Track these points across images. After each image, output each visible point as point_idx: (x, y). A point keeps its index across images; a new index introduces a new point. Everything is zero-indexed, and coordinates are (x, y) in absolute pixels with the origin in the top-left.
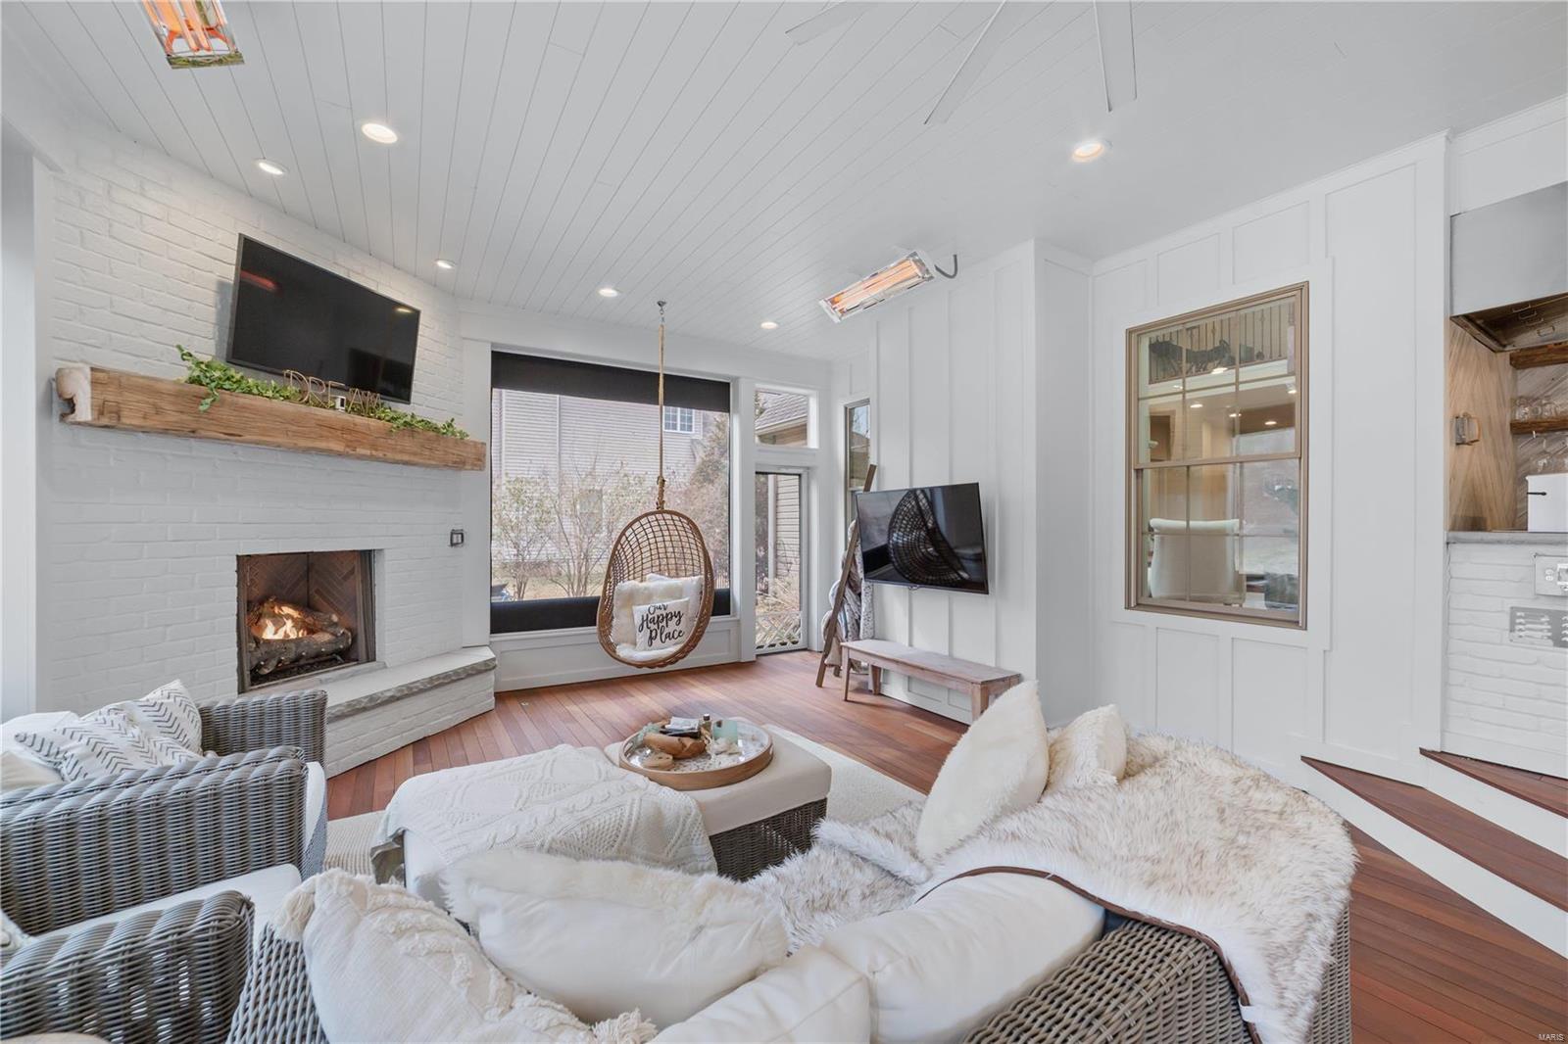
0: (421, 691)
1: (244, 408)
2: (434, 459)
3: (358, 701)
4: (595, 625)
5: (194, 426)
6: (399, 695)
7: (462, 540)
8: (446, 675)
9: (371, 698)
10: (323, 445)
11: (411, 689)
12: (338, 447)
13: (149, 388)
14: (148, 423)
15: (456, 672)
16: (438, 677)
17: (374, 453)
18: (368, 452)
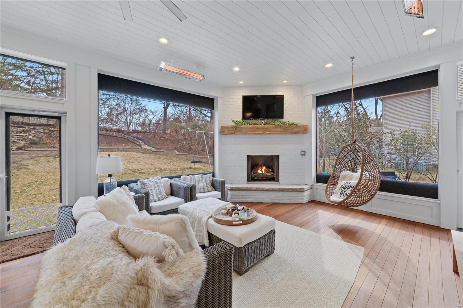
0: (276, 191)
1: (242, 128)
2: (288, 132)
3: (259, 188)
4: (327, 184)
5: (234, 132)
6: (270, 190)
7: (305, 154)
8: (285, 189)
9: (262, 188)
10: (258, 132)
11: (273, 189)
12: (261, 132)
13: (227, 127)
14: (228, 133)
15: (288, 189)
16: (282, 189)
17: (270, 133)
18: (268, 133)
